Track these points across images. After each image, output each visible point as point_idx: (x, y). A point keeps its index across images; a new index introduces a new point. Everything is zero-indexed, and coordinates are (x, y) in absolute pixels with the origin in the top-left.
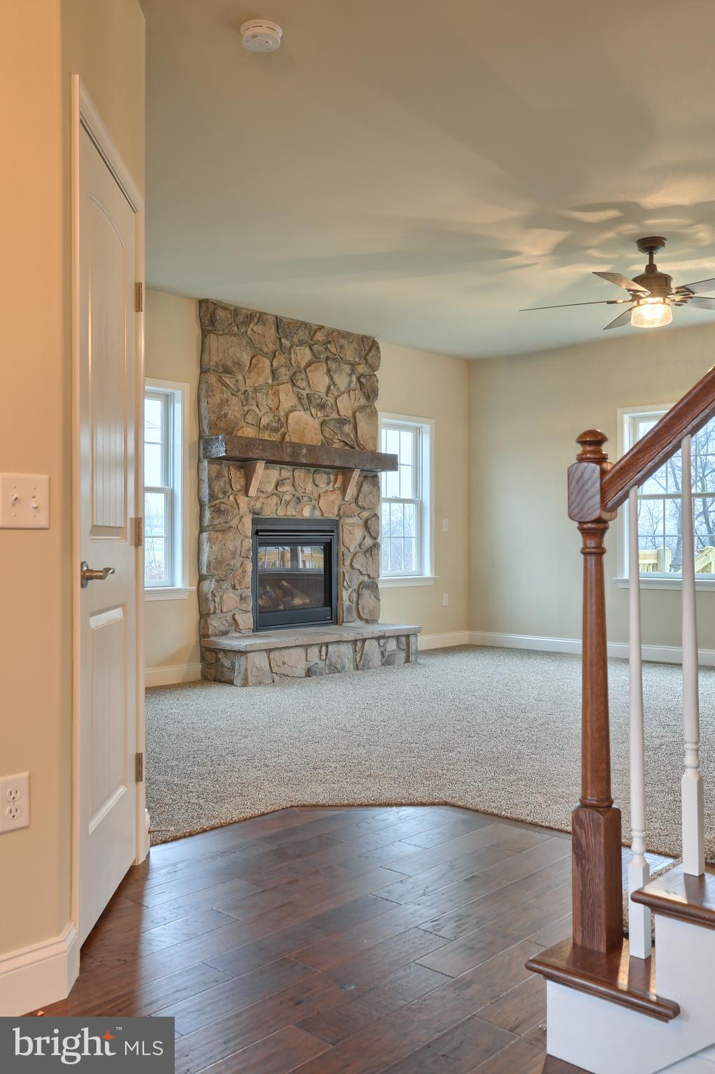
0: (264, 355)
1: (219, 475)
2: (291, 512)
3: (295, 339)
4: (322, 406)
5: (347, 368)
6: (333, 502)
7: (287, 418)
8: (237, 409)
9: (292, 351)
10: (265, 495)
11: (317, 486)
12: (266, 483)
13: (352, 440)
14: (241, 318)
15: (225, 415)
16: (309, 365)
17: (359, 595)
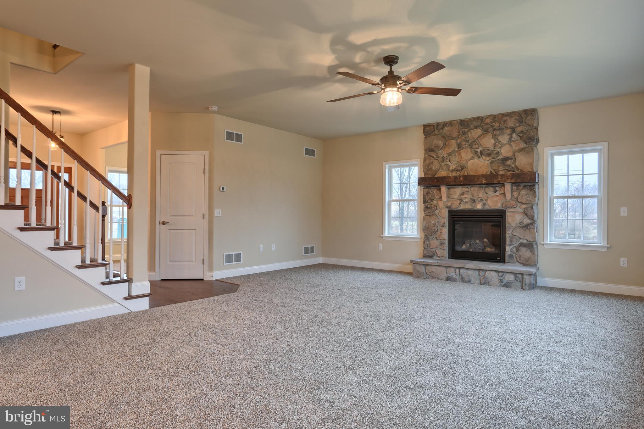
0: (454, 139)
1: (428, 193)
2: (468, 207)
3: (472, 126)
4: (489, 155)
5: (508, 131)
6: (497, 201)
7: (467, 164)
8: (437, 165)
9: (469, 133)
10: (454, 200)
11: (486, 193)
12: (453, 194)
13: (513, 168)
14: (440, 127)
15: (431, 169)
16: (479, 137)
17: (518, 250)
